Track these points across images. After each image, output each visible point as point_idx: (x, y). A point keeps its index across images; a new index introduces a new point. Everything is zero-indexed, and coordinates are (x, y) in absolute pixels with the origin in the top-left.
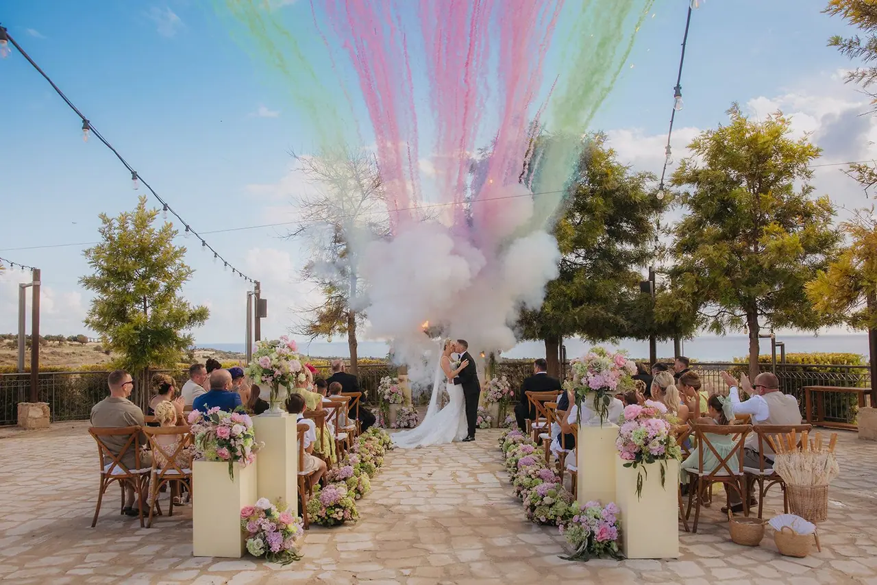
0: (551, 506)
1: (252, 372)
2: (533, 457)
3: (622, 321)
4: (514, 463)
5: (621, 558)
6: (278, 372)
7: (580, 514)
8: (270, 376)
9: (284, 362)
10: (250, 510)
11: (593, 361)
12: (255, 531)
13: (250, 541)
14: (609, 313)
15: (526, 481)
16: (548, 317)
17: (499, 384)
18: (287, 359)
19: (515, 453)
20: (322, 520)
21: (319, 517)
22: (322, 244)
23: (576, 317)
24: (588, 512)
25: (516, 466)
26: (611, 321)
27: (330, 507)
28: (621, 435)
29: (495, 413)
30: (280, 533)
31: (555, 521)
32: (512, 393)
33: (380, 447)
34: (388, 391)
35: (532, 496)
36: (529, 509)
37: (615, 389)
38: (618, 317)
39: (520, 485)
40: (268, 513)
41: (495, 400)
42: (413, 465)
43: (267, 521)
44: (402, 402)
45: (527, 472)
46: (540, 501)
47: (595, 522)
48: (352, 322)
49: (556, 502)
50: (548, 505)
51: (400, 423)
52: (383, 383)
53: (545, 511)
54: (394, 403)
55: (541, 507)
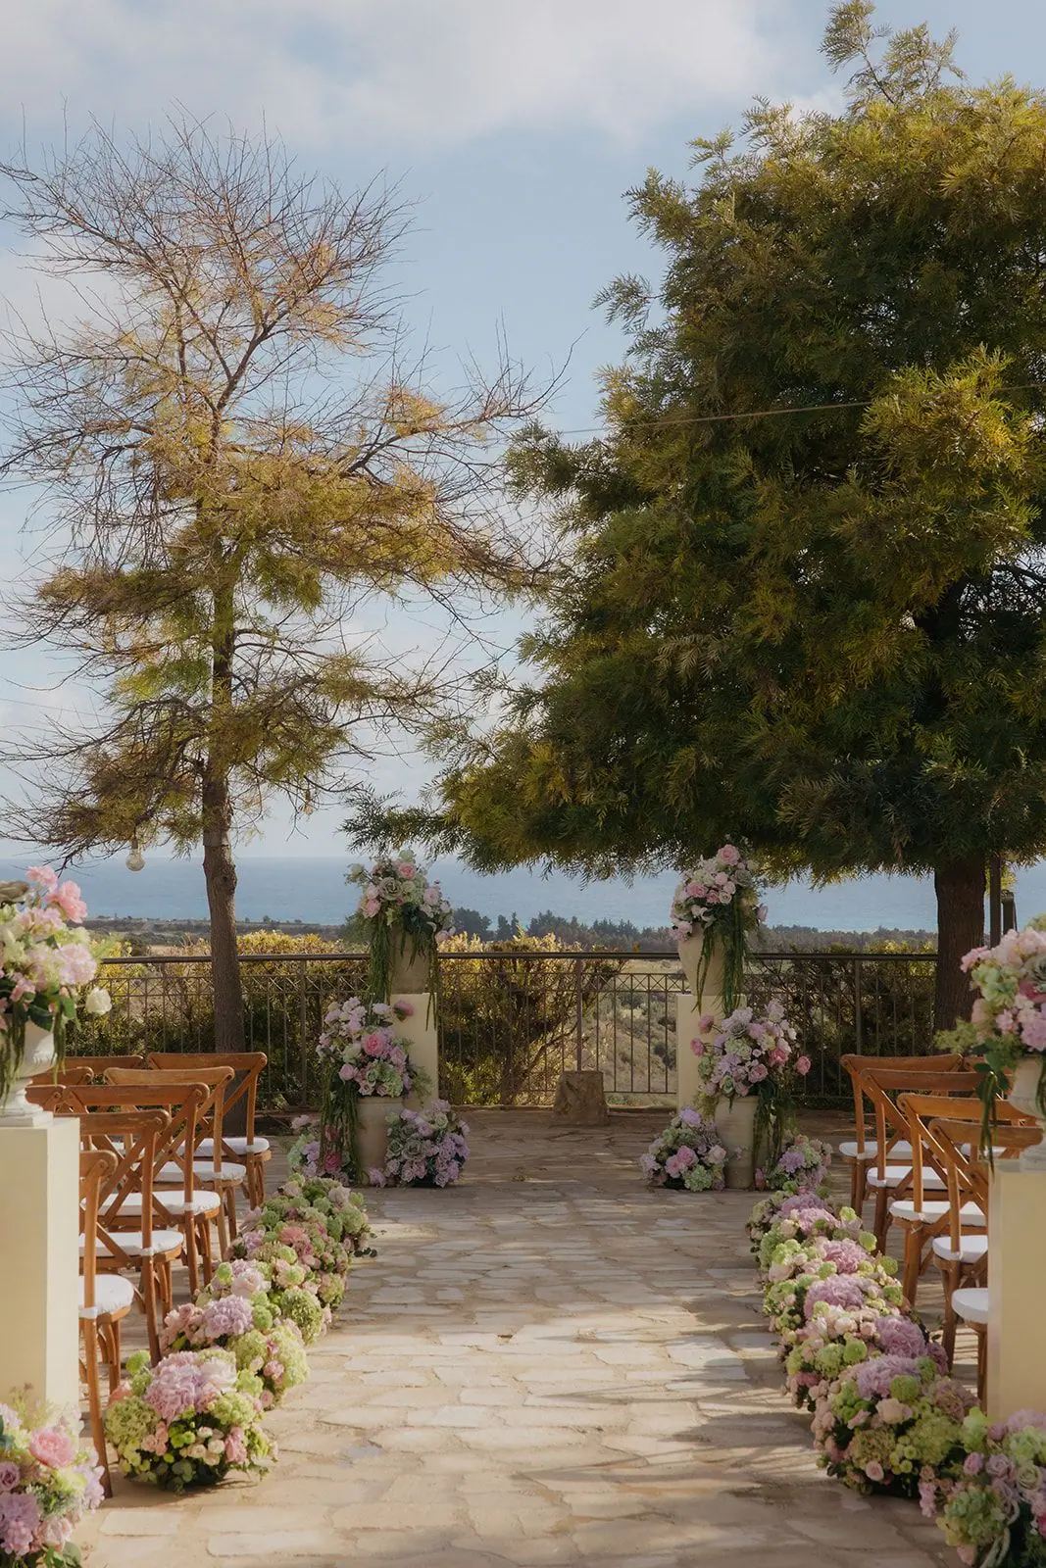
0: (902, 1429)
2: (861, 1282)
4: (792, 1299)
6: (23, 986)
7: (987, 1452)
9: (43, 952)
15: (827, 1354)
16: (941, 788)
17: (756, 1031)
19: (798, 1269)
20: (154, 1466)
21: (145, 1455)
22: (104, 504)
24: (1014, 1446)
25: (798, 1308)
27: (182, 1422)
29: (741, 1136)
30: (30, 1498)
31: (916, 1479)
32: (804, 1065)
33: (333, 1242)
34: (351, 1051)
35: (840, 1399)
36: (830, 1442)
39: (806, 1368)
41: (743, 1090)
42: (447, 1306)
44: (405, 1092)
45: (831, 1326)
46: (868, 1414)
47: (1036, 1476)
48: (215, 796)
49: (920, 1417)
50: (891, 1426)
51: (400, 1169)
52: (337, 1021)
53: (883, 1446)
54: (375, 1094)
55: (869, 1432)
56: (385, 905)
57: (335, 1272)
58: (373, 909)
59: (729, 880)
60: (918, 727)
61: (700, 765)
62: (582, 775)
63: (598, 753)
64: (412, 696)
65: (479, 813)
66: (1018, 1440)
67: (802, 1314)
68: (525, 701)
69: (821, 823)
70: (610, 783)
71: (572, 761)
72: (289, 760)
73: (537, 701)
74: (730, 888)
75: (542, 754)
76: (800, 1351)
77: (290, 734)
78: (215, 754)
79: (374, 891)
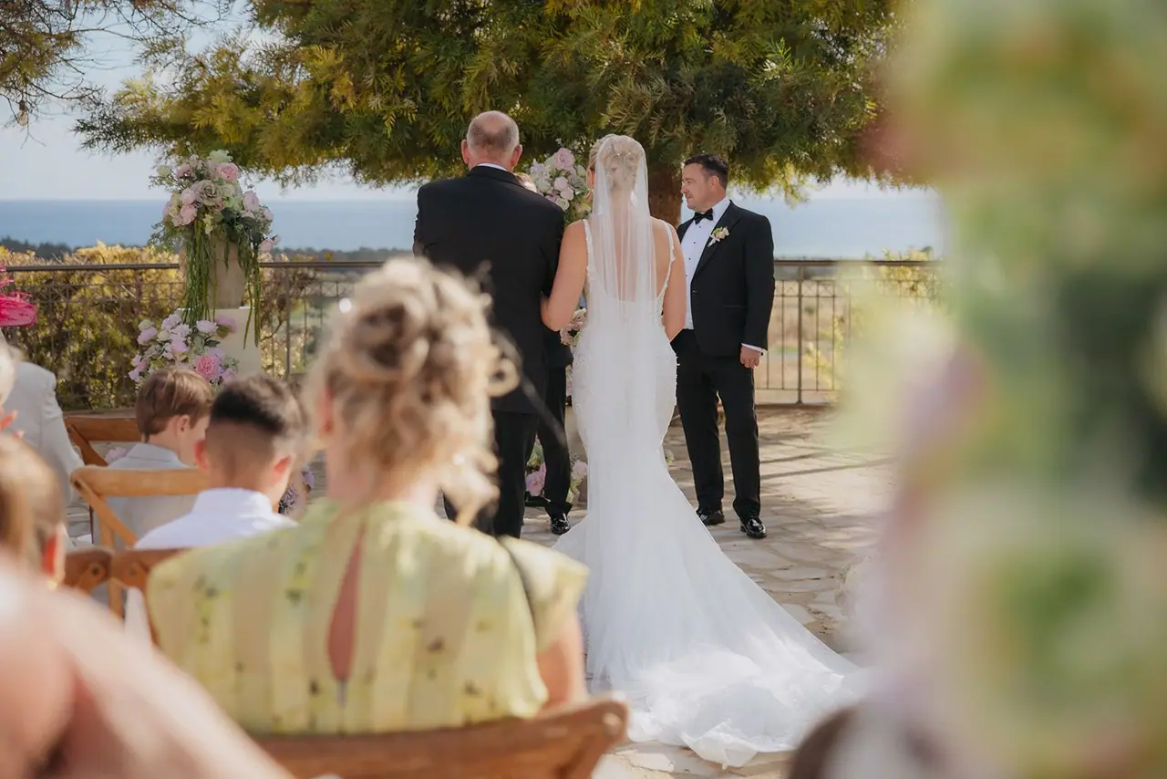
52: (154, 340)
56: (203, 210)
58: (188, 215)
61: (500, 71)
62: (369, 80)
70: (396, 90)
71: (358, 65)
79: (189, 195)
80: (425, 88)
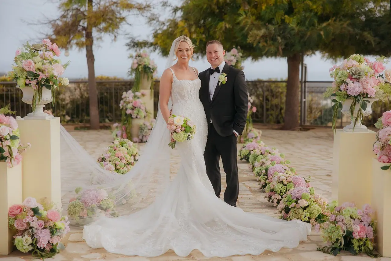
0: (305, 208)
1: (16, 75)
2: (283, 166)
3: (368, 36)
4: (264, 171)
5: (376, 256)
6: (42, 76)
8: (35, 79)
9: (47, 66)
10: (18, 208)
11: (354, 69)
12: (23, 228)
13: (18, 238)
14: (356, 29)
15: (278, 186)
16: (293, 32)
18: (50, 63)
19: (263, 163)
23: (322, 33)
24: (344, 213)
25: (266, 174)
26: (358, 37)
28: (378, 139)
30: (48, 231)
32: (255, 109)
33: (129, 157)
34: (130, 106)
35: (286, 199)
36: (283, 212)
37: (374, 96)
38: (366, 34)
39: (272, 191)
40: (35, 211)
43: (35, 218)
44: (145, 117)
45: (279, 178)
46: (295, 204)
47: (351, 221)
48: (89, 36)
49: (310, 205)
50: (302, 207)
51: (142, 138)
52: (126, 97)
53: (299, 214)
54: (136, 117)
55: (295, 209)
56: (139, 65)
57: (131, 165)
58: (135, 66)
59: (234, 58)
60: (286, 16)
61: (226, 27)
62: (193, 30)
63: (197, 23)
64: (145, 8)
65: (163, 41)
66: (345, 211)
67: (267, 175)
68: (176, 10)
69: (259, 42)
70: (200, 33)
71: (190, 26)
72: (109, 26)
73: (179, 9)
74: (235, 61)
75: (181, 24)
76: (269, 186)
77: (110, 19)
78: (89, 24)
79: (136, 61)
80: (209, 32)
